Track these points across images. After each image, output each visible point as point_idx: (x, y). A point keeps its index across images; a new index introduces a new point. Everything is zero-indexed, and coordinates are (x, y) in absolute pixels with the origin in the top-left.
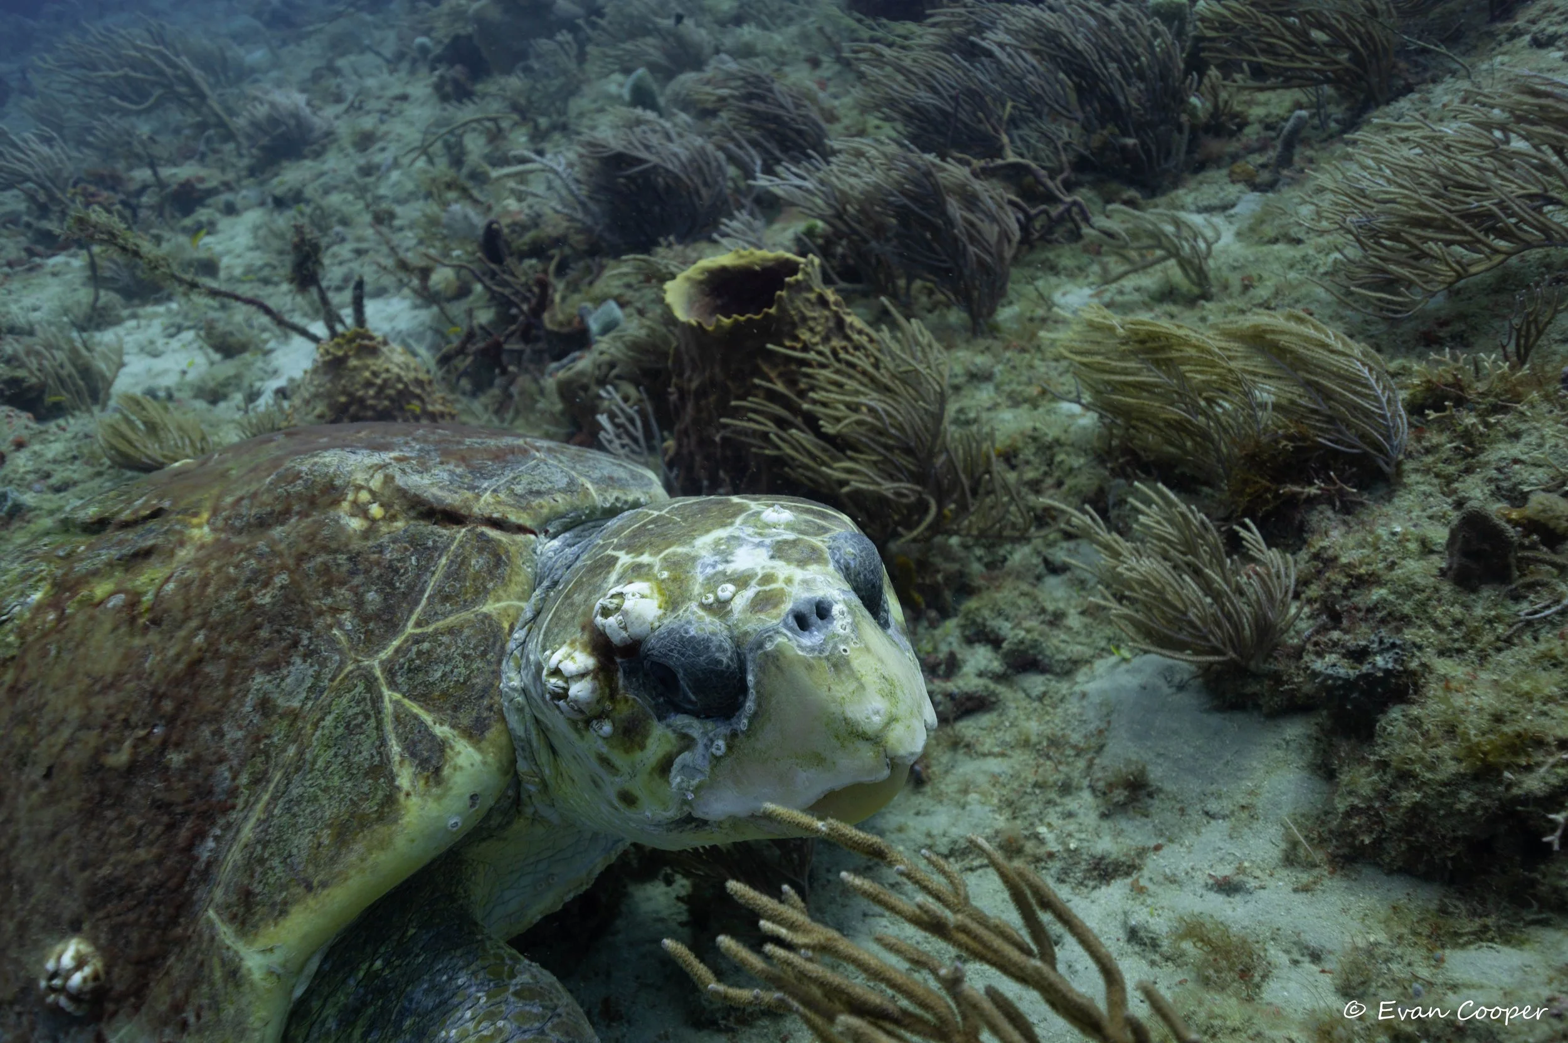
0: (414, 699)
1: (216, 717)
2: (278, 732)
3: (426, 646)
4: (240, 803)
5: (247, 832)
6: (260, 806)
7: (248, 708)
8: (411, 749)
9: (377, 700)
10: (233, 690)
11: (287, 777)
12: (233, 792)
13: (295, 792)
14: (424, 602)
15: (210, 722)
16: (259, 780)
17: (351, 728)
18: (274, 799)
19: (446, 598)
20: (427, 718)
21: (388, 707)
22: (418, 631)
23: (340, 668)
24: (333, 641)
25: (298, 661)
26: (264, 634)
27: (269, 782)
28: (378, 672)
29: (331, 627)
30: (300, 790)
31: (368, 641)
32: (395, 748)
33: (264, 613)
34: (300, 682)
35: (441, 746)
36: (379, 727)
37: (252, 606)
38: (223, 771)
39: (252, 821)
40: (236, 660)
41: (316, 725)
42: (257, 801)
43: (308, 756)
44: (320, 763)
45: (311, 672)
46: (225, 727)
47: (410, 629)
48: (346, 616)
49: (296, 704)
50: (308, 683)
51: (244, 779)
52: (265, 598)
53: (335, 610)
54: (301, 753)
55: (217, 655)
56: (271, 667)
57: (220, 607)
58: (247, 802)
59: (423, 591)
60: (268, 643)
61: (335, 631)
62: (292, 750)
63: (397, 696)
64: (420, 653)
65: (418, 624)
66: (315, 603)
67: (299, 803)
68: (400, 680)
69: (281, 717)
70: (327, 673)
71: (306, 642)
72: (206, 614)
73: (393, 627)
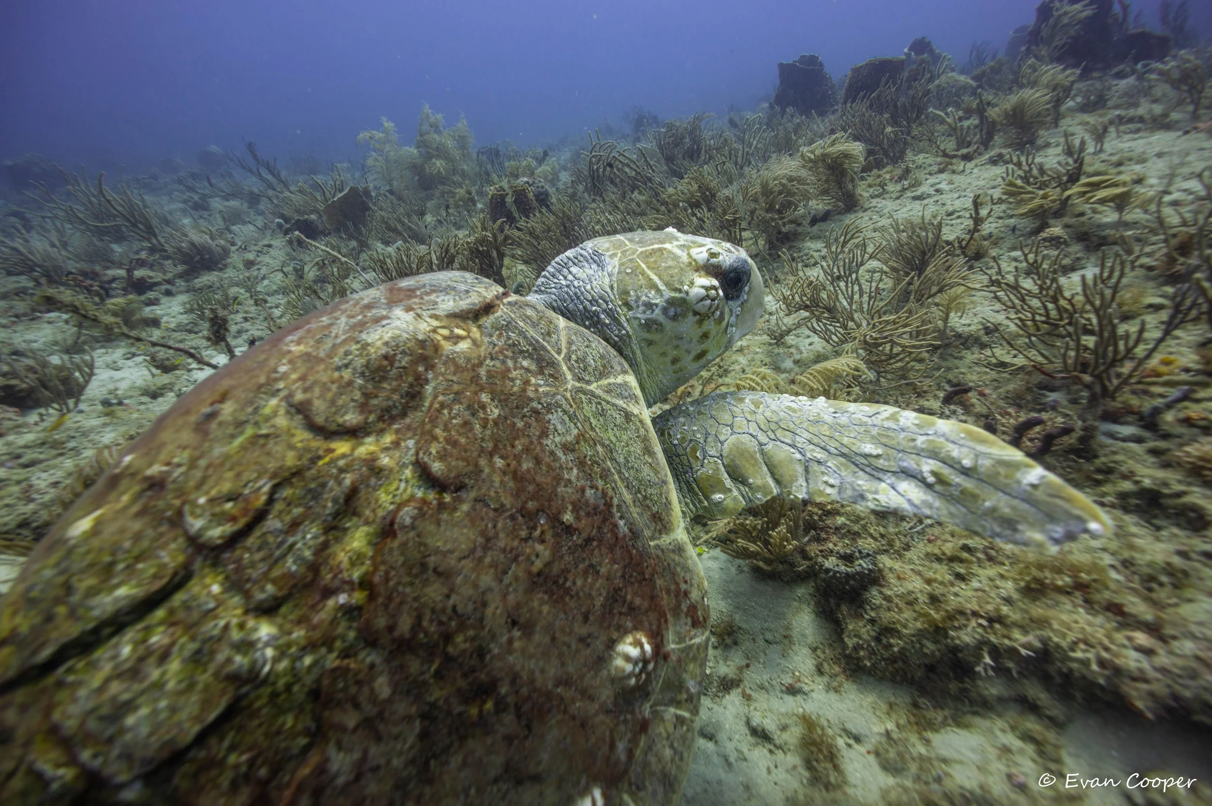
0: (600, 379)
1: (558, 479)
2: (586, 449)
3: (574, 357)
4: (610, 492)
5: (628, 497)
6: (619, 483)
7: (563, 458)
9: (593, 394)
10: (547, 459)
11: (612, 459)
12: (604, 494)
13: (621, 460)
14: (545, 344)
15: (558, 484)
16: (605, 475)
17: (602, 413)
18: (620, 472)
19: (549, 334)
20: (612, 380)
21: (599, 392)
22: (563, 355)
23: (566, 399)
24: (546, 394)
25: (550, 416)
26: (520, 424)
27: (609, 470)
28: (578, 385)
29: (537, 390)
30: (622, 457)
31: (556, 378)
32: (620, 403)
33: (506, 418)
34: (563, 422)
35: (625, 384)
36: (608, 402)
37: (496, 423)
38: (589, 493)
39: (624, 491)
40: (527, 450)
41: (592, 429)
42: (615, 482)
43: (607, 442)
44: (614, 439)
45: (561, 414)
46: (566, 476)
47: (560, 358)
48: (533, 380)
49: (576, 431)
50: (566, 418)
51: (600, 483)
52: (495, 412)
53: (527, 382)
54: (603, 445)
55: (518, 458)
56: (544, 434)
57: (483, 440)
58: (613, 489)
59: (537, 341)
60: (528, 426)
61: (541, 390)
62: (599, 448)
63: (595, 384)
64: (576, 361)
65: (559, 353)
66: (515, 389)
67: (628, 461)
68: (587, 378)
69: (578, 443)
70: (566, 406)
71: (540, 406)
72: (482, 450)
73: (553, 364)
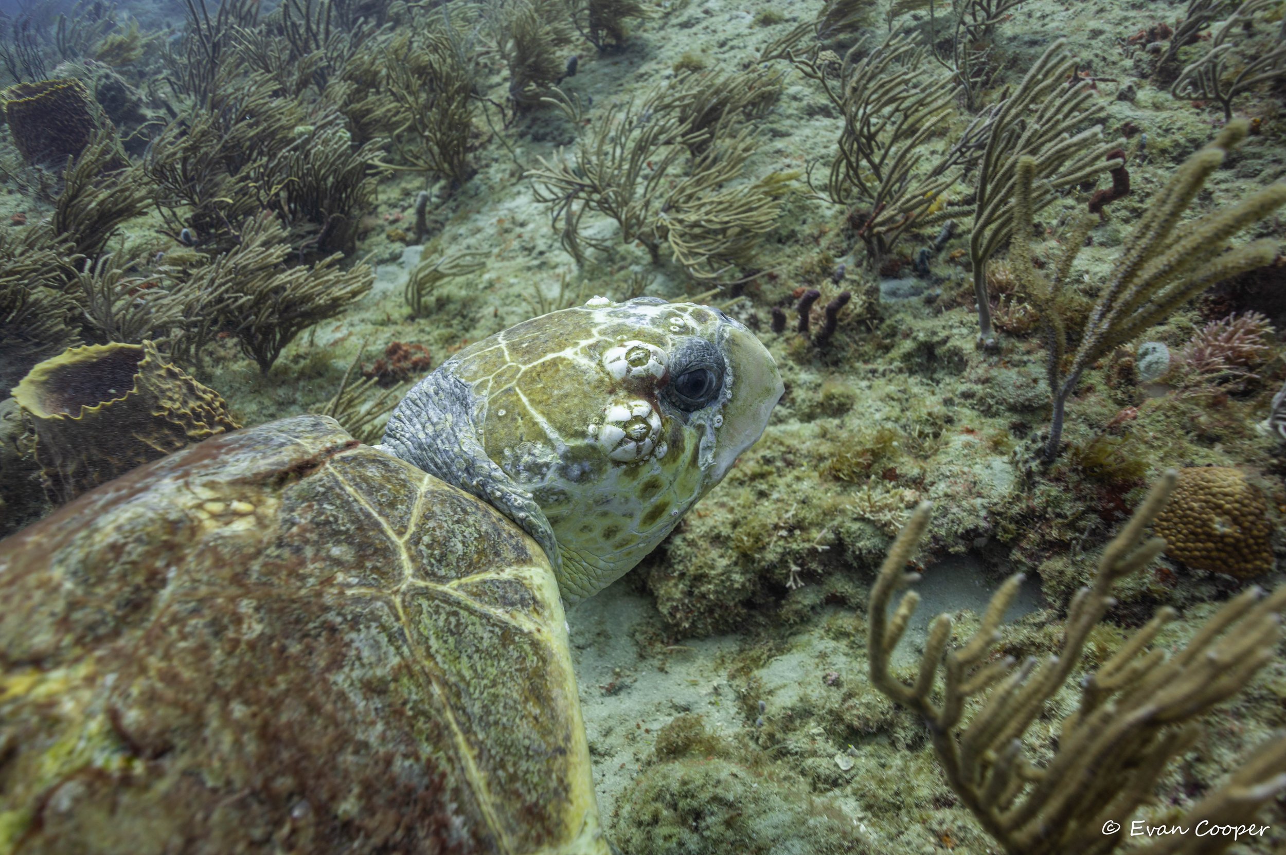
0: (467, 573)
1: (343, 740)
2: (408, 690)
3: (426, 539)
4: (444, 765)
5: (477, 775)
6: (464, 749)
7: (361, 705)
8: (506, 602)
9: (446, 599)
10: (329, 707)
11: (455, 708)
12: (430, 767)
13: (476, 709)
14: (381, 520)
15: (341, 749)
16: (438, 736)
17: (457, 631)
18: (467, 731)
19: (392, 505)
20: (491, 575)
21: (460, 595)
22: (407, 536)
23: (392, 607)
24: (357, 600)
25: (353, 635)
26: (295, 648)
27: (447, 727)
28: (421, 583)
29: (342, 593)
30: (478, 704)
31: (383, 574)
32: (498, 612)
33: (271, 638)
34: (376, 645)
35: (518, 583)
36: (472, 612)
37: (252, 646)
38: (400, 765)
39: (472, 765)
40: (298, 690)
41: (430, 656)
42: (456, 748)
43: (453, 679)
44: (468, 674)
45: (374, 631)
46: (360, 736)
47: (400, 542)
48: (340, 577)
49: (395, 661)
50: (383, 639)
51: (426, 749)
52: (254, 629)
53: (328, 581)
54: (444, 684)
55: (276, 704)
56: (336, 663)
57: (220, 674)
58: (450, 760)
59: (368, 516)
60: (309, 650)
61: (349, 592)
62: (436, 689)
63: (455, 583)
64: (429, 546)
65: (400, 534)
66: (303, 592)
67: (489, 713)
68: (442, 572)
69: (395, 680)
70: (386, 618)
71: (339, 619)
72: (214, 690)
73: (387, 552)
